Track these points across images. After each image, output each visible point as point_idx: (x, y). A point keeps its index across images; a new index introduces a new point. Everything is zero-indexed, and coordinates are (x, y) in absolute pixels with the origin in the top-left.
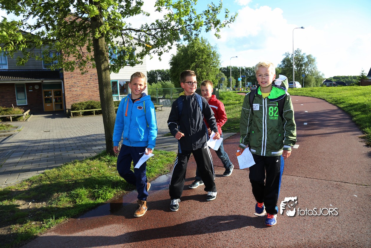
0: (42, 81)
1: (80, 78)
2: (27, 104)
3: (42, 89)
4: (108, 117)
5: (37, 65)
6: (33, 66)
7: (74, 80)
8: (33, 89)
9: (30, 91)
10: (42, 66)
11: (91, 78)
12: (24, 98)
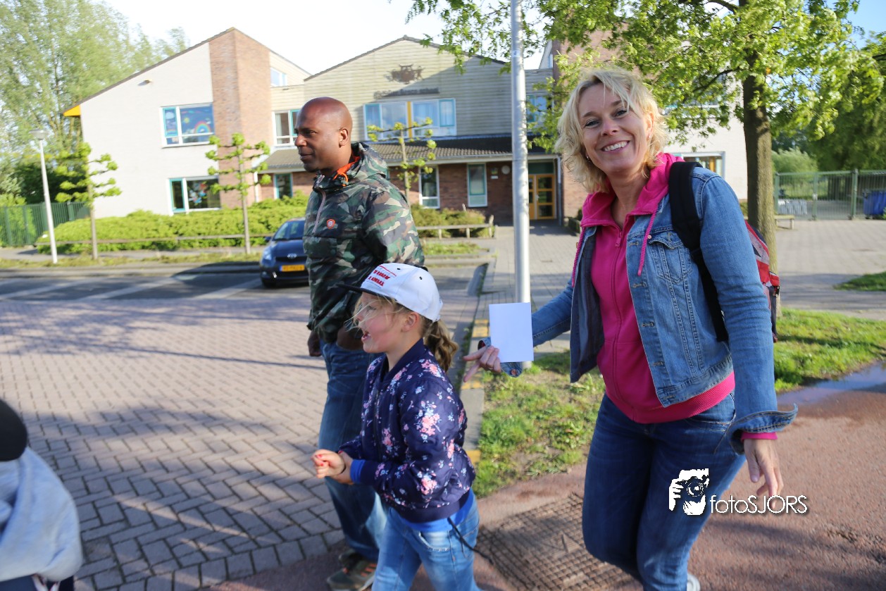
2: (485, 204)
8: (500, 174)
9: (493, 177)
12: (481, 191)
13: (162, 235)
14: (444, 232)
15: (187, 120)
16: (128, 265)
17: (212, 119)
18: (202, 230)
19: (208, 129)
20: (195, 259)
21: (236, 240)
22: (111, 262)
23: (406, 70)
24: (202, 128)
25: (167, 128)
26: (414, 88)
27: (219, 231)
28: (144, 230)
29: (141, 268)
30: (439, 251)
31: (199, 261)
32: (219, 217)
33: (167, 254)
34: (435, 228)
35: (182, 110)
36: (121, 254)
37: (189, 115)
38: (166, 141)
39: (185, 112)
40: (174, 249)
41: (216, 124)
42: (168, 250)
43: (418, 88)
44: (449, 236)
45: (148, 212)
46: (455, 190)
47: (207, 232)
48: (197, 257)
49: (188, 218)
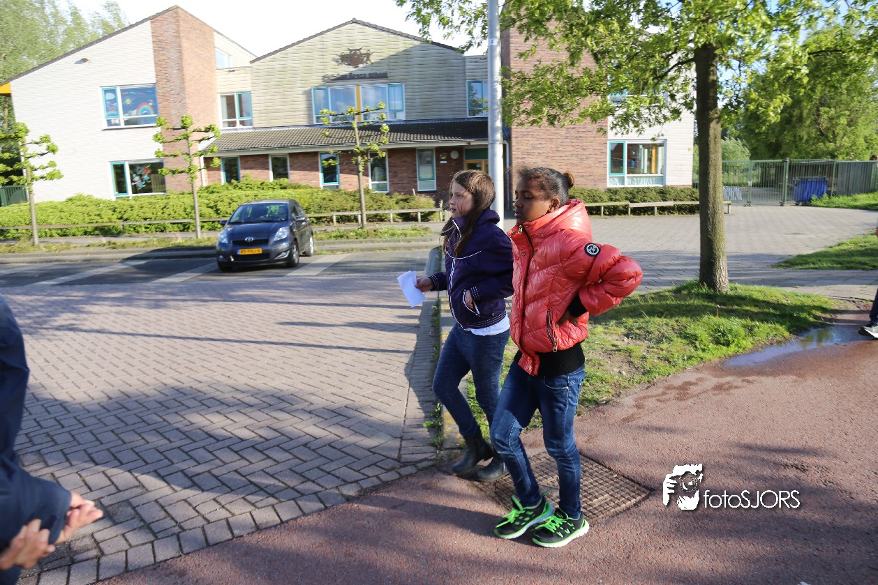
0: (469, 143)
1: (543, 136)
2: (435, 190)
3: (464, 159)
4: (713, 222)
5: (457, 109)
6: (450, 113)
7: (533, 141)
8: (449, 159)
9: (442, 162)
10: (465, 111)
11: (568, 135)
12: (430, 176)
13: (106, 220)
14: (396, 216)
15: (128, 101)
16: (72, 251)
17: (155, 100)
18: (149, 215)
19: (151, 110)
20: (143, 245)
21: (184, 224)
22: (54, 248)
23: (355, 54)
24: (145, 110)
25: (107, 110)
26: (363, 73)
27: (166, 216)
28: (86, 215)
29: (87, 253)
30: (393, 235)
31: (148, 246)
32: (166, 201)
33: (113, 240)
34: (387, 212)
35: (122, 91)
36: (63, 240)
37: (130, 96)
38: (106, 123)
39: (126, 92)
40: (119, 234)
41: (160, 106)
42: (113, 235)
43: (367, 72)
44: (400, 220)
45: (89, 196)
46: (405, 174)
47: (153, 216)
48: (146, 242)
49: (132, 203)
